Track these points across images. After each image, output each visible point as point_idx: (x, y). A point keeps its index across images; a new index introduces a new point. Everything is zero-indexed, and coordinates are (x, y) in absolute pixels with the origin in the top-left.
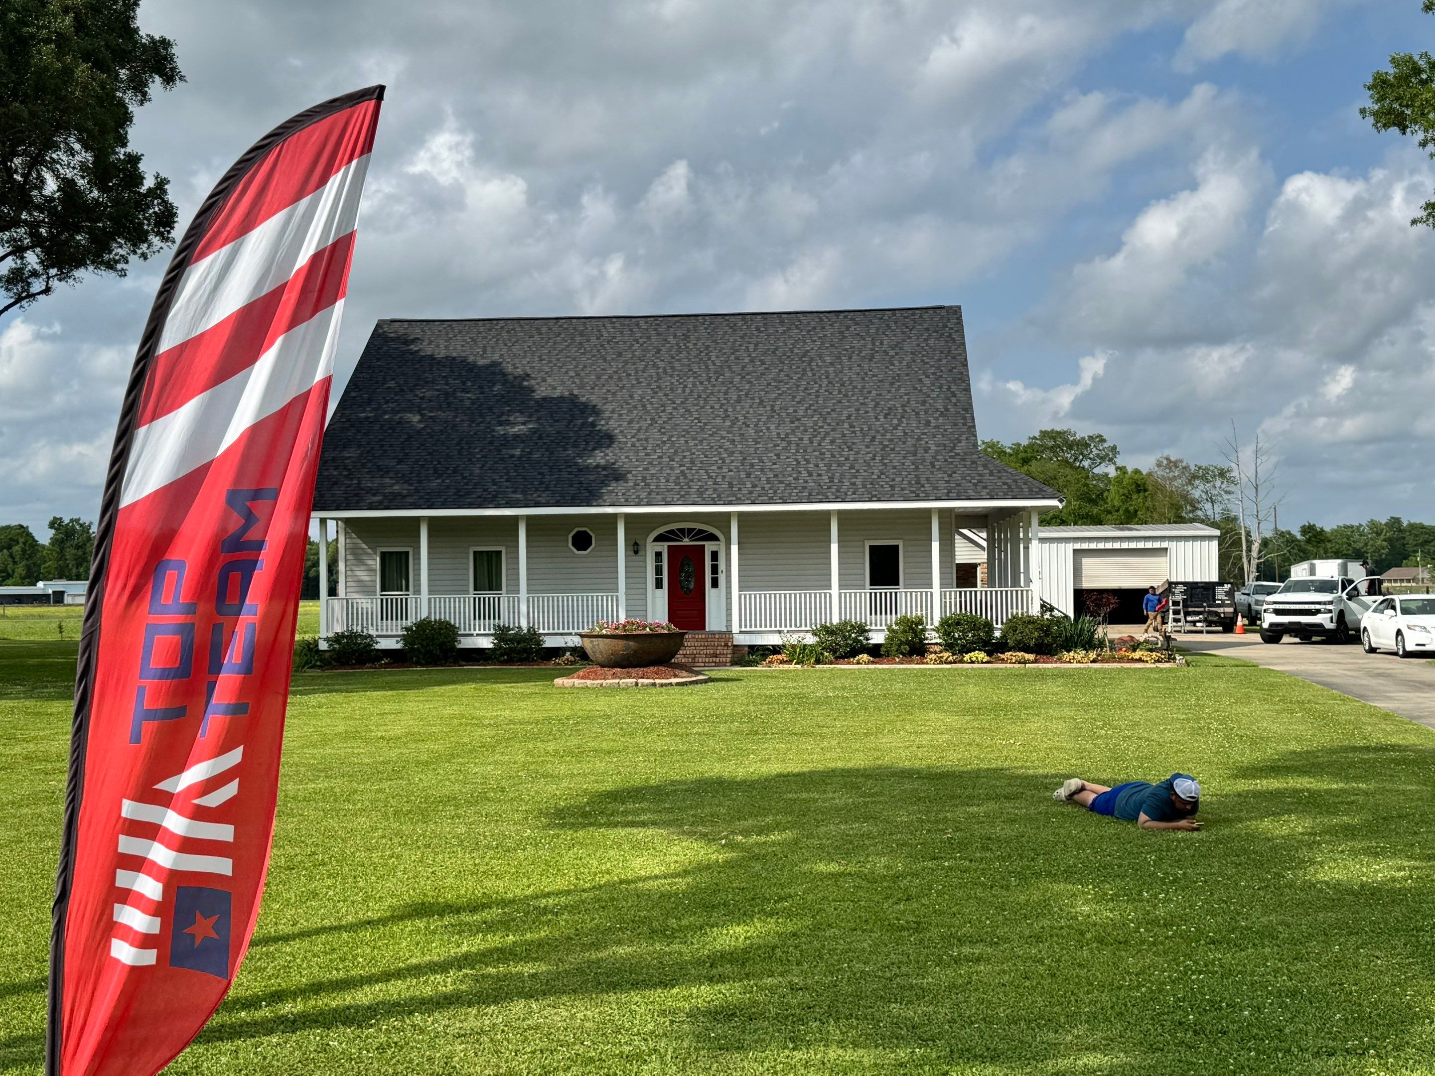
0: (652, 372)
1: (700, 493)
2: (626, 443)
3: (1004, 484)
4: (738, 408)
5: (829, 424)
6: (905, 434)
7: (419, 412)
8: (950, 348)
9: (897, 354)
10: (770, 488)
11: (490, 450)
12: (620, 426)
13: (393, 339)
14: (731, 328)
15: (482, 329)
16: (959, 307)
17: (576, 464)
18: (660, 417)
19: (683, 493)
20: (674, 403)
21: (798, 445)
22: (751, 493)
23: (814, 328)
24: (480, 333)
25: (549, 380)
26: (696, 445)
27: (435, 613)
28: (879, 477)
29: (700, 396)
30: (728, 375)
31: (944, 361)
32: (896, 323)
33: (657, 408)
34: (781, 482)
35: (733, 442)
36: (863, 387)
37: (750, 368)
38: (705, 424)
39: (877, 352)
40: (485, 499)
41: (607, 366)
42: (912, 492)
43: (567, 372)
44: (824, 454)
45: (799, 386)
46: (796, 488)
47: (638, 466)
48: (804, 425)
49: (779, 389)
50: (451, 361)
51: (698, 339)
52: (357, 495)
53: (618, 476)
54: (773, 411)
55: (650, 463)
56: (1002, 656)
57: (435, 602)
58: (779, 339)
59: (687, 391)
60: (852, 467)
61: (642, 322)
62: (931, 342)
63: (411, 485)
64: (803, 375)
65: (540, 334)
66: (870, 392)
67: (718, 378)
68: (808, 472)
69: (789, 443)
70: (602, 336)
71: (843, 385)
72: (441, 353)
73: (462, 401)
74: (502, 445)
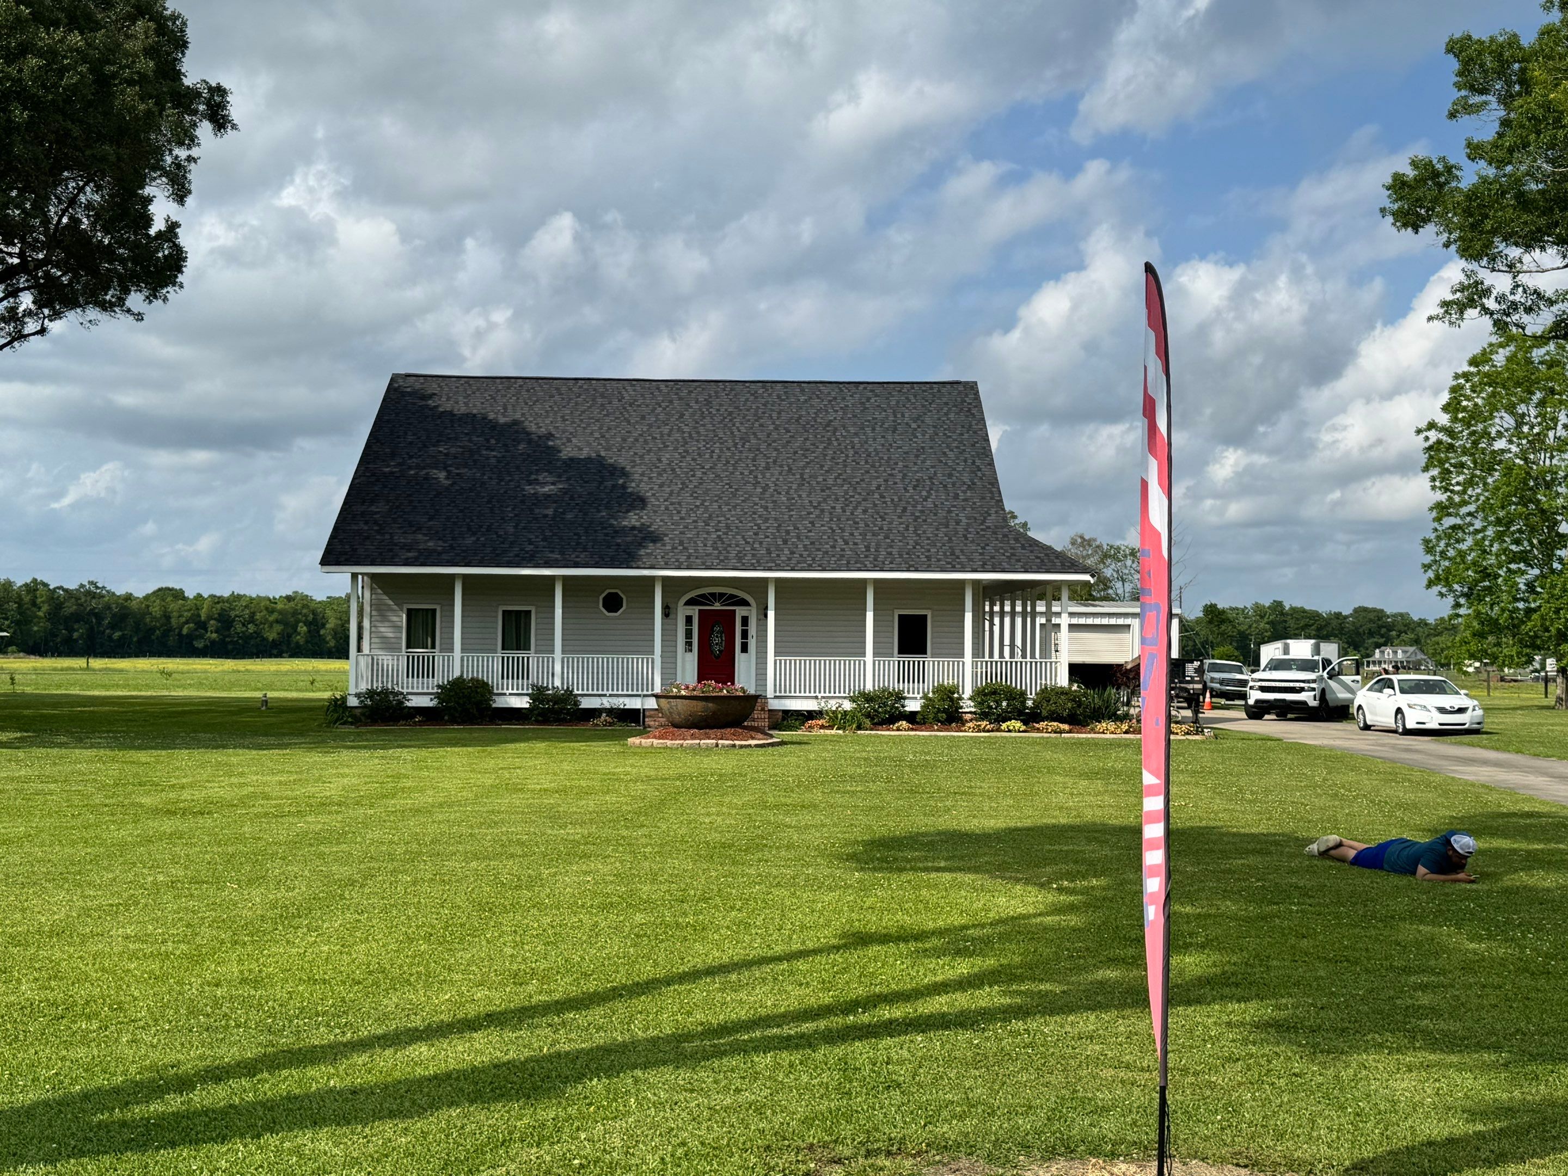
0: (677, 435)
1: (740, 559)
2: (659, 506)
3: (1037, 557)
4: (768, 475)
5: (860, 494)
6: (936, 506)
7: (445, 468)
8: (970, 422)
9: (919, 427)
10: (809, 556)
11: (522, 509)
12: (652, 489)
13: (410, 394)
14: (752, 395)
15: (500, 387)
16: (976, 383)
17: (612, 526)
18: (691, 481)
19: (722, 558)
20: (703, 468)
21: (831, 513)
22: (789, 559)
23: (835, 398)
24: (499, 391)
25: (574, 440)
26: (730, 510)
27: (468, 671)
28: (914, 548)
29: (728, 462)
30: (754, 441)
31: (966, 436)
32: (915, 396)
33: (687, 473)
34: (819, 550)
35: (766, 508)
36: (889, 458)
37: (774, 435)
38: (737, 490)
39: (899, 424)
40: (524, 559)
41: (631, 429)
42: (948, 563)
43: (591, 434)
44: (858, 523)
45: (826, 455)
46: (833, 556)
47: (674, 530)
48: (836, 494)
49: (806, 458)
50: (469, 419)
51: (721, 405)
52: (391, 550)
53: (655, 538)
54: (804, 479)
55: (686, 527)
56: (1037, 725)
57: (468, 660)
58: (801, 408)
59: (715, 456)
60: (887, 537)
61: (662, 386)
62: (952, 416)
63: (445, 542)
64: (829, 444)
65: (561, 394)
66: (896, 464)
67: (744, 444)
68: (844, 540)
69: (822, 511)
70: (623, 398)
71: (869, 455)
72: (461, 409)
73: (488, 458)
74: (533, 504)
